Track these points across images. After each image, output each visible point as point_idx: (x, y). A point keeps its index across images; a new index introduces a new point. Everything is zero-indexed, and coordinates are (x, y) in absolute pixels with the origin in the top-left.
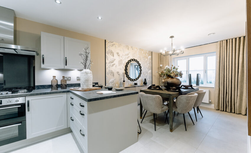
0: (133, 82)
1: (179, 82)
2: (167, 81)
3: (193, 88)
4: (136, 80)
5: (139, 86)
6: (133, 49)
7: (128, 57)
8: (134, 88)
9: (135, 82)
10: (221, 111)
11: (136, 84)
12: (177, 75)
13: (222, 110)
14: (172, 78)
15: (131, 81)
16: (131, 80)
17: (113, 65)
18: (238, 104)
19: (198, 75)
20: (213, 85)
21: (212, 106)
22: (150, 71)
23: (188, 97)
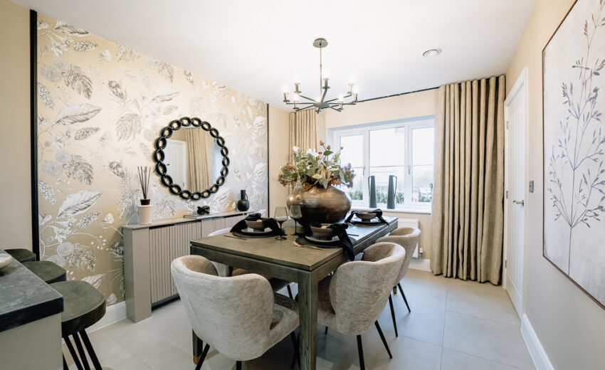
0: (193, 203)
1: (343, 205)
2: (304, 201)
3: (383, 222)
4: (206, 194)
5: (213, 218)
6: (192, 82)
7: (170, 110)
8: (194, 224)
9: (203, 203)
10: (447, 277)
11: (203, 211)
12: (335, 178)
13: (449, 275)
14: (320, 186)
15: (184, 202)
16: (185, 195)
17: (85, 133)
18: (483, 257)
19: (391, 178)
20: (427, 208)
21: (426, 265)
22: (262, 166)
23: (376, 268)
